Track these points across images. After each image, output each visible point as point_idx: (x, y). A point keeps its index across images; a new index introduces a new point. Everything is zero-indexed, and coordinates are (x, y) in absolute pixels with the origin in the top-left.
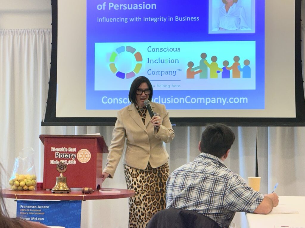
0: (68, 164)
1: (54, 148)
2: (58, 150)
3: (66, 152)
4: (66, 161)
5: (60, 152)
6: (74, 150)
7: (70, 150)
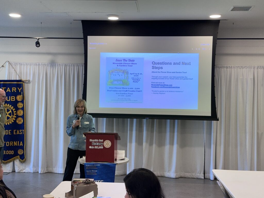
0: (99, 148)
1: (91, 140)
2: (93, 141)
3: (98, 142)
4: (98, 147)
5: (94, 142)
6: (102, 141)
7: (100, 141)
